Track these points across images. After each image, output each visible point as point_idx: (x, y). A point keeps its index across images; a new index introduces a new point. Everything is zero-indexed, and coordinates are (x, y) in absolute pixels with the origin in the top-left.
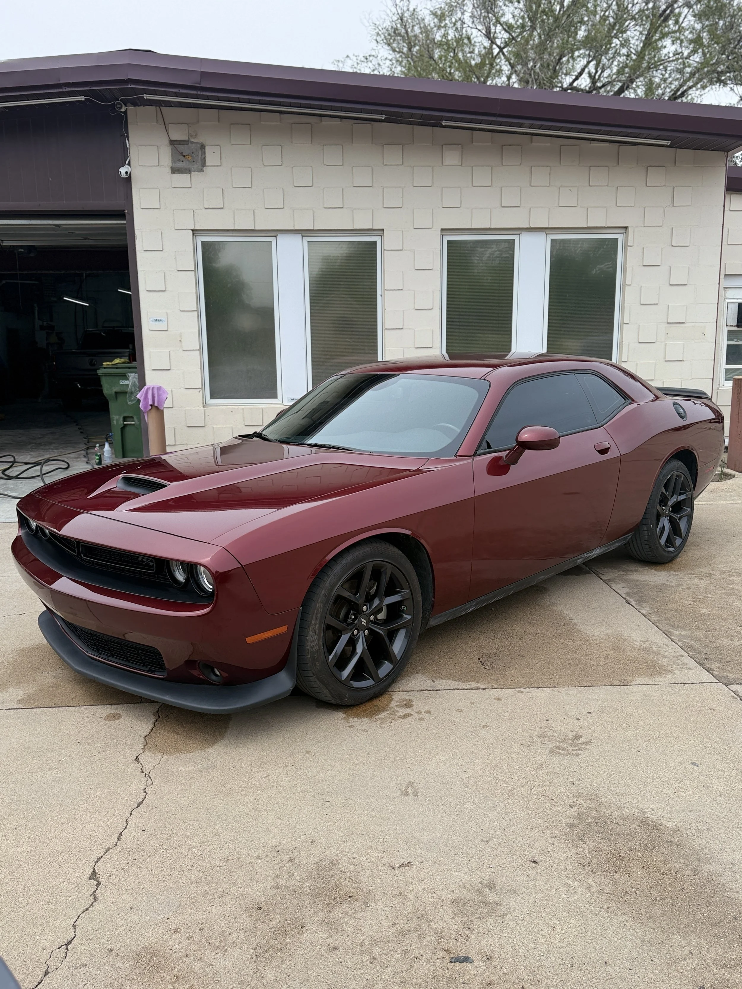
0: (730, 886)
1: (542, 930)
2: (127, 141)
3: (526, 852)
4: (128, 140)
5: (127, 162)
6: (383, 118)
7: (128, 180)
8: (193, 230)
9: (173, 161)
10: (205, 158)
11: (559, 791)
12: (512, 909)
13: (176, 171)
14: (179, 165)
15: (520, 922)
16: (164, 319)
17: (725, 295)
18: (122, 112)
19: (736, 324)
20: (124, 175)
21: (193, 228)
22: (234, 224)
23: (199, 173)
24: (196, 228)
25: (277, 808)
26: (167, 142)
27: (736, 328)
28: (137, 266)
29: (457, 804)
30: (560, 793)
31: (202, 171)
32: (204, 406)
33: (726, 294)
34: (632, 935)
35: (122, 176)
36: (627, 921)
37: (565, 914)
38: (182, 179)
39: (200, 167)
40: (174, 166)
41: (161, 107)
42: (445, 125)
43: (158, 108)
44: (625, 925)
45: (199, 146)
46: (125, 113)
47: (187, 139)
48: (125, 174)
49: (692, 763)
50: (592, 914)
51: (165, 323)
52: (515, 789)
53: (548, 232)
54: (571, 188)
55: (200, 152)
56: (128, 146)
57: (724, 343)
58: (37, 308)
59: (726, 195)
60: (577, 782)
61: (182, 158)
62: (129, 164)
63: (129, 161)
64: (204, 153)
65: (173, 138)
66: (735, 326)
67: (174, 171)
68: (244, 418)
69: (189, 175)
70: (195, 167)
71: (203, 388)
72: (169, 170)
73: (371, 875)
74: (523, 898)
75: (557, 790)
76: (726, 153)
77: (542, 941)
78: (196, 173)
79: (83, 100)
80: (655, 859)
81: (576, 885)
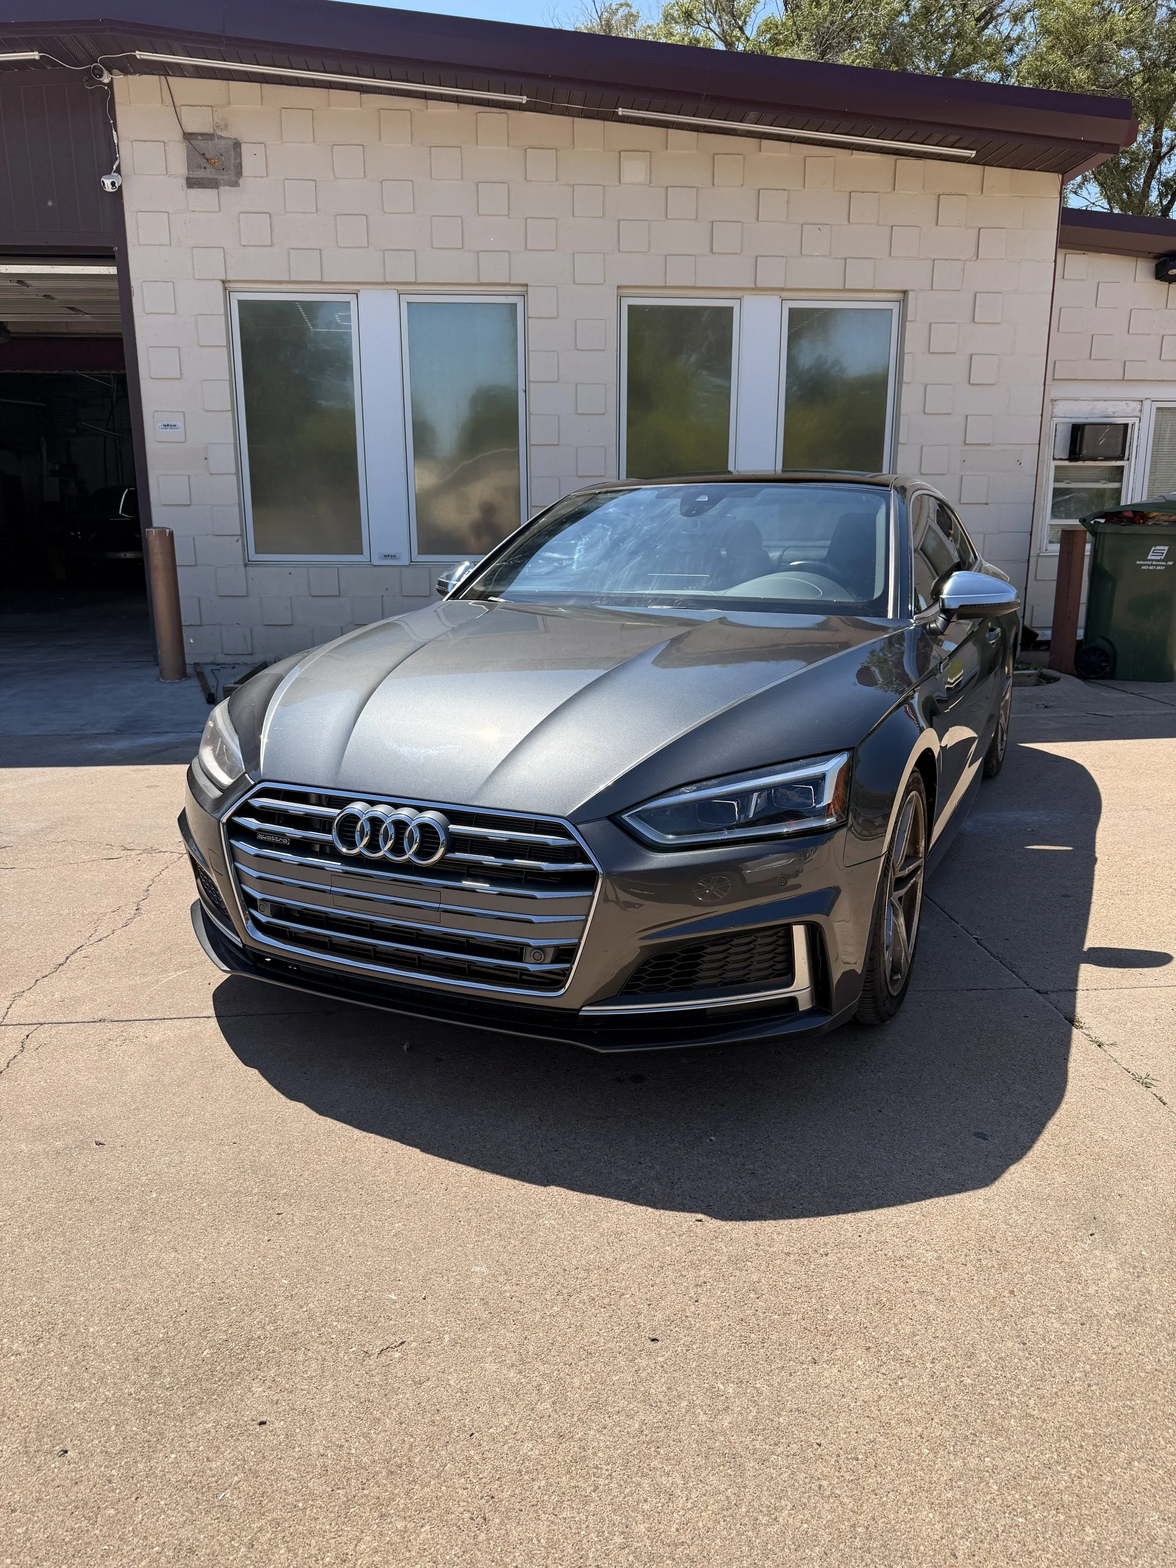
0: (1040, 1392)
1: (646, 1501)
2: (114, 132)
3: (641, 1319)
4: (116, 131)
5: (115, 167)
6: (524, 102)
7: (118, 194)
8: (223, 282)
9: (190, 168)
10: (240, 164)
11: (725, 1189)
12: (590, 1451)
13: (194, 184)
14: (200, 174)
15: (601, 1481)
16: (180, 424)
17: (1052, 412)
18: (105, 84)
19: (1067, 457)
20: (109, 188)
21: (223, 278)
22: (289, 272)
23: (233, 188)
24: (229, 278)
25: (177, 1228)
26: (179, 136)
27: (1067, 463)
28: (135, 338)
29: (527, 1217)
30: (726, 1192)
31: (236, 184)
32: (246, 565)
33: (1055, 411)
34: (832, 1511)
35: (107, 190)
36: (826, 1477)
37: (700, 1461)
38: (204, 197)
39: (233, 178)
40: (191, 176)
41: (168, 78)
42: (623, 116)
43: (163, 78)
44: (820, 1486)
45: (231, 143)
46: (111, 85)
47: (211, 131)
48: (110, 186)
49: (975, 1134)
50: (755, 1460)
51: (182, 430)
52: (642, 1185)
53: (785, 295)
54: (820, 226)
55: (233, 153)
56: (116, 141)
57: (1049, 485)
58: (45, 444)
59: (1059, 250)
60: (761, 1171)
61: (203, 163)
62: (118, 171)
63: (119, 167)
64: (239, 155)
65: (191, 128)
66: (1065, 460)
67: (192, 183)
68: (309, 583)
69: (215, 191)
70: (226, 177)
71: (243, 534)
72: (183, 182)
73: (319, 1372)
74: (617, 1424)
75: (721, 1188)
76: (1060, 176)
77: (642, 1528)
78: (227, 188)
79: (37, 58)
80: (893, 1332)
81: (731, 1391)
